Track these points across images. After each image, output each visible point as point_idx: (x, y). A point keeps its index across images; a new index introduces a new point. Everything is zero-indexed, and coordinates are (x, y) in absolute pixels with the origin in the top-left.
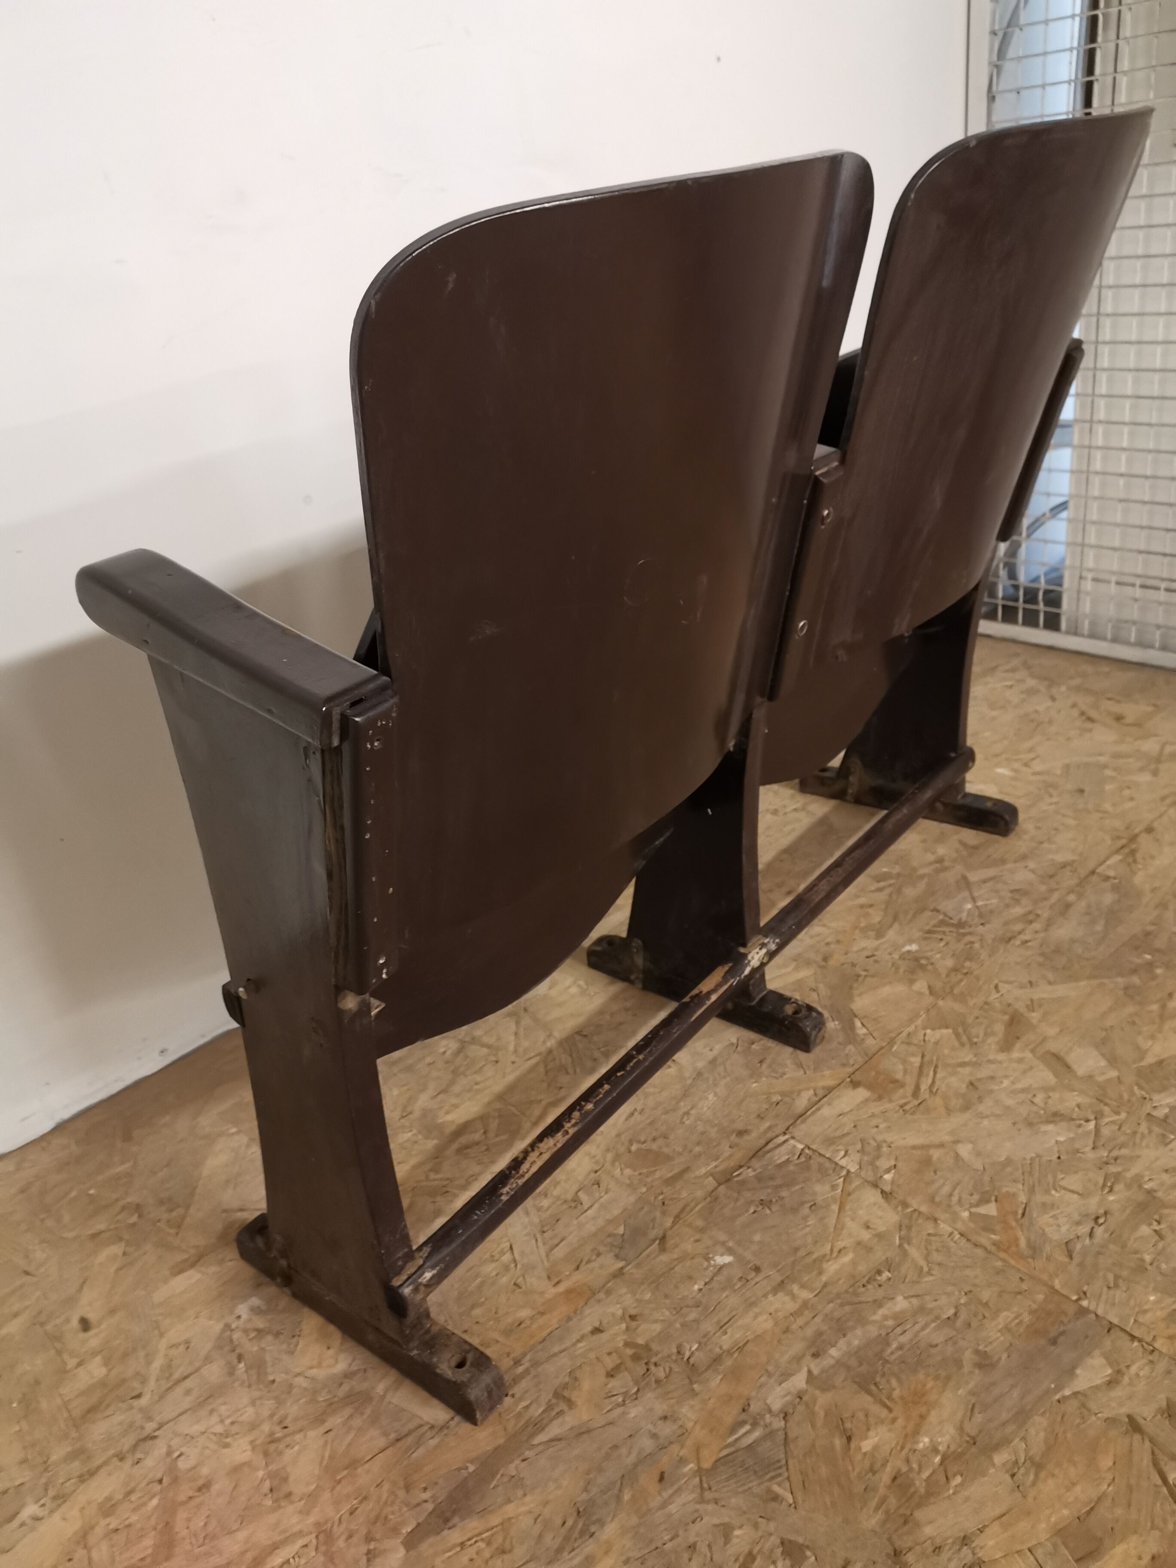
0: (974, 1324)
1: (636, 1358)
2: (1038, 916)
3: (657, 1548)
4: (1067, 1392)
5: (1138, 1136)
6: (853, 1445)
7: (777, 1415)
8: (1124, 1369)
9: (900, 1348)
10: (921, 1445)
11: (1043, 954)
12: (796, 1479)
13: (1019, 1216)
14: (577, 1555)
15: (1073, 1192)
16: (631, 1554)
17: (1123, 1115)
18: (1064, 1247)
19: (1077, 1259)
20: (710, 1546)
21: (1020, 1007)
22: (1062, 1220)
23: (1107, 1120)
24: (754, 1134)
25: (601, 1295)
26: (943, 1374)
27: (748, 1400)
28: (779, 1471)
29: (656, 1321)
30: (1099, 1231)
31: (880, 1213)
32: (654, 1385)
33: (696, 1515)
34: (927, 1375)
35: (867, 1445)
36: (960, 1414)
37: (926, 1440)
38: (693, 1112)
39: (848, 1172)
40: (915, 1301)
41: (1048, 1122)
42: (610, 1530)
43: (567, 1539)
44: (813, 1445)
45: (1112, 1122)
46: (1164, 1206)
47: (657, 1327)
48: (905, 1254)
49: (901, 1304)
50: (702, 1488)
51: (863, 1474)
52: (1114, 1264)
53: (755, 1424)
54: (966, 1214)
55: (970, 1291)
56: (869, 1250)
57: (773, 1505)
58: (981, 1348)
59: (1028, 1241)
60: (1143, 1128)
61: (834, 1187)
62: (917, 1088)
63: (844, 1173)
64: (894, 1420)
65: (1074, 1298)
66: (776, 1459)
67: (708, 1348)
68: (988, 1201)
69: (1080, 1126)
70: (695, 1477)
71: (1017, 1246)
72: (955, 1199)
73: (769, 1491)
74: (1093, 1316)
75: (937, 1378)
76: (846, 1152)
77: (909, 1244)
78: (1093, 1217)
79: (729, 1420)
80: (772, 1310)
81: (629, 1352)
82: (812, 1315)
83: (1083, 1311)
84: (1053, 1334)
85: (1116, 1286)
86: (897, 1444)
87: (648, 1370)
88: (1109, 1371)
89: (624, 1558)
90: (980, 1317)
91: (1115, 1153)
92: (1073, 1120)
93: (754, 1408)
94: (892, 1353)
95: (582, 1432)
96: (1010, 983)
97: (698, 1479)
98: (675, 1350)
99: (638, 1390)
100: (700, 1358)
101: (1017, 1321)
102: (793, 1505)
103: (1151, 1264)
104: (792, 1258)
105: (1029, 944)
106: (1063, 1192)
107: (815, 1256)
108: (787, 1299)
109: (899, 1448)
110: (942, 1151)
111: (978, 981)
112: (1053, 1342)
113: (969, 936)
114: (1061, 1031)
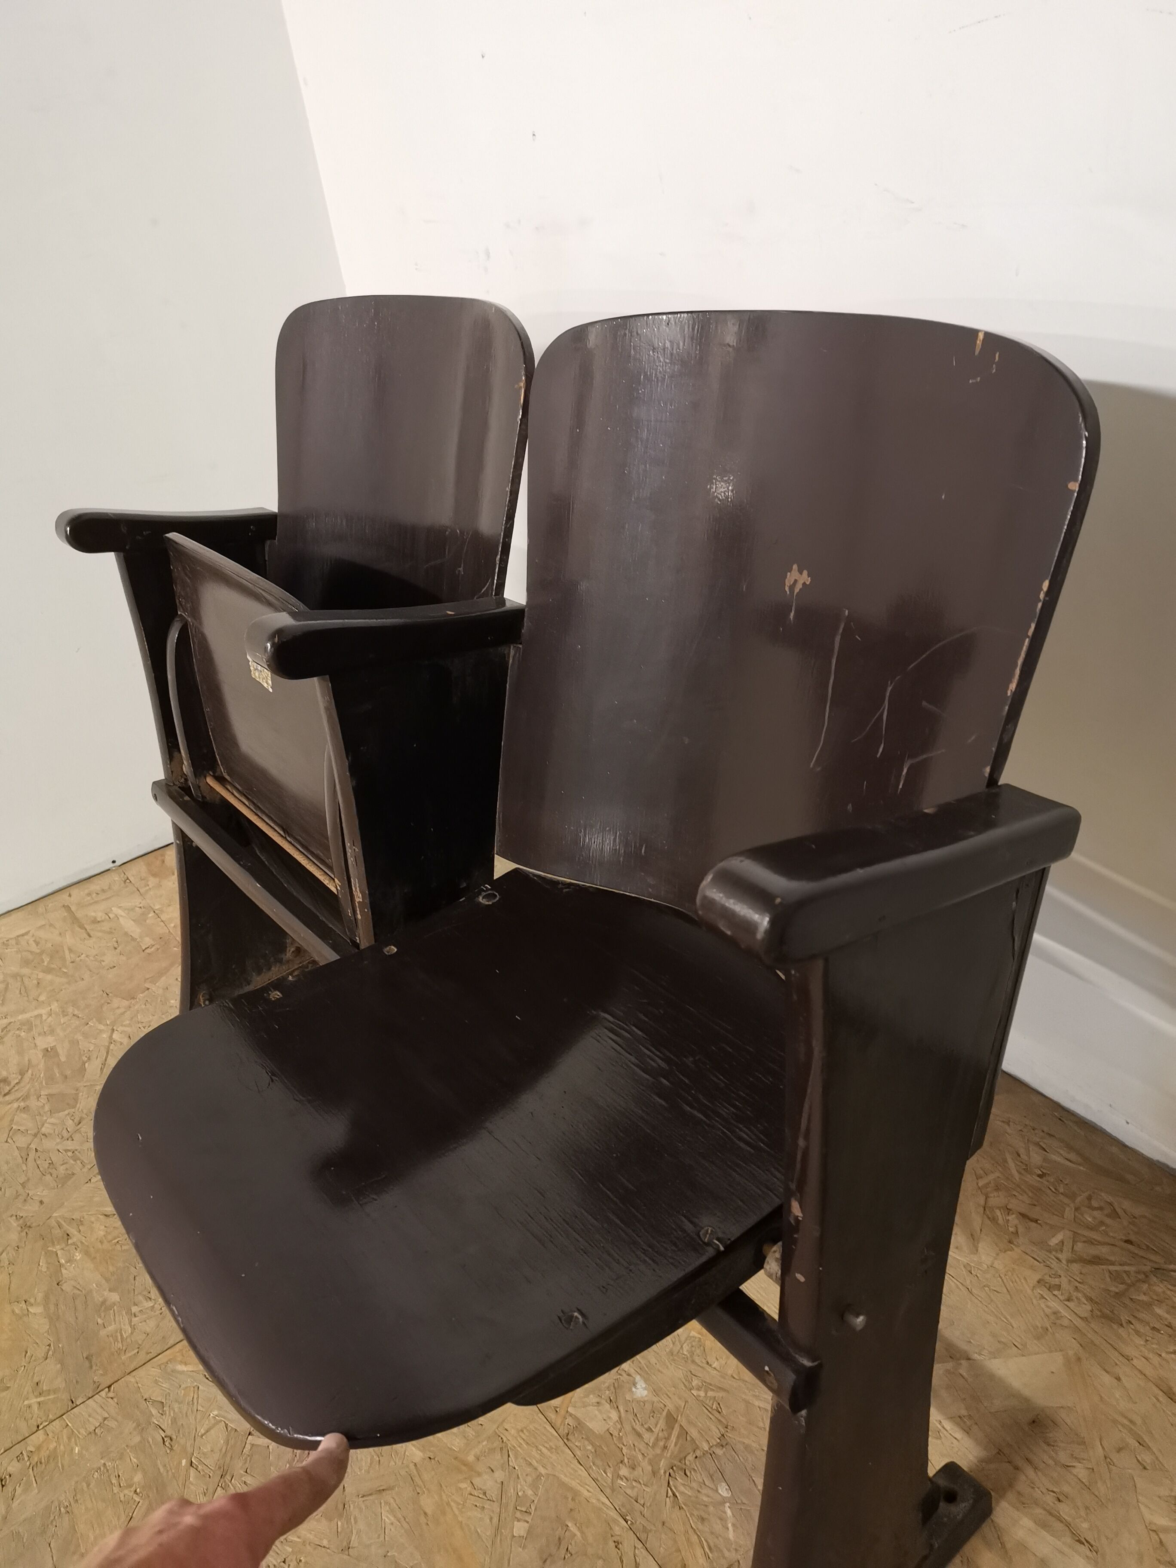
18: (159, 1399)
19: (143, 1404)
22: (185, 1408)
30: (158, 1435)
71: (181, 1362)
78: (174, 1437)
84: (94, 1360)
101: (119, 1337)
103: (105, 1464)
111: (550, 1449)
112: (88, 1358)
113: (649, 1468)
114: (425, 1514)
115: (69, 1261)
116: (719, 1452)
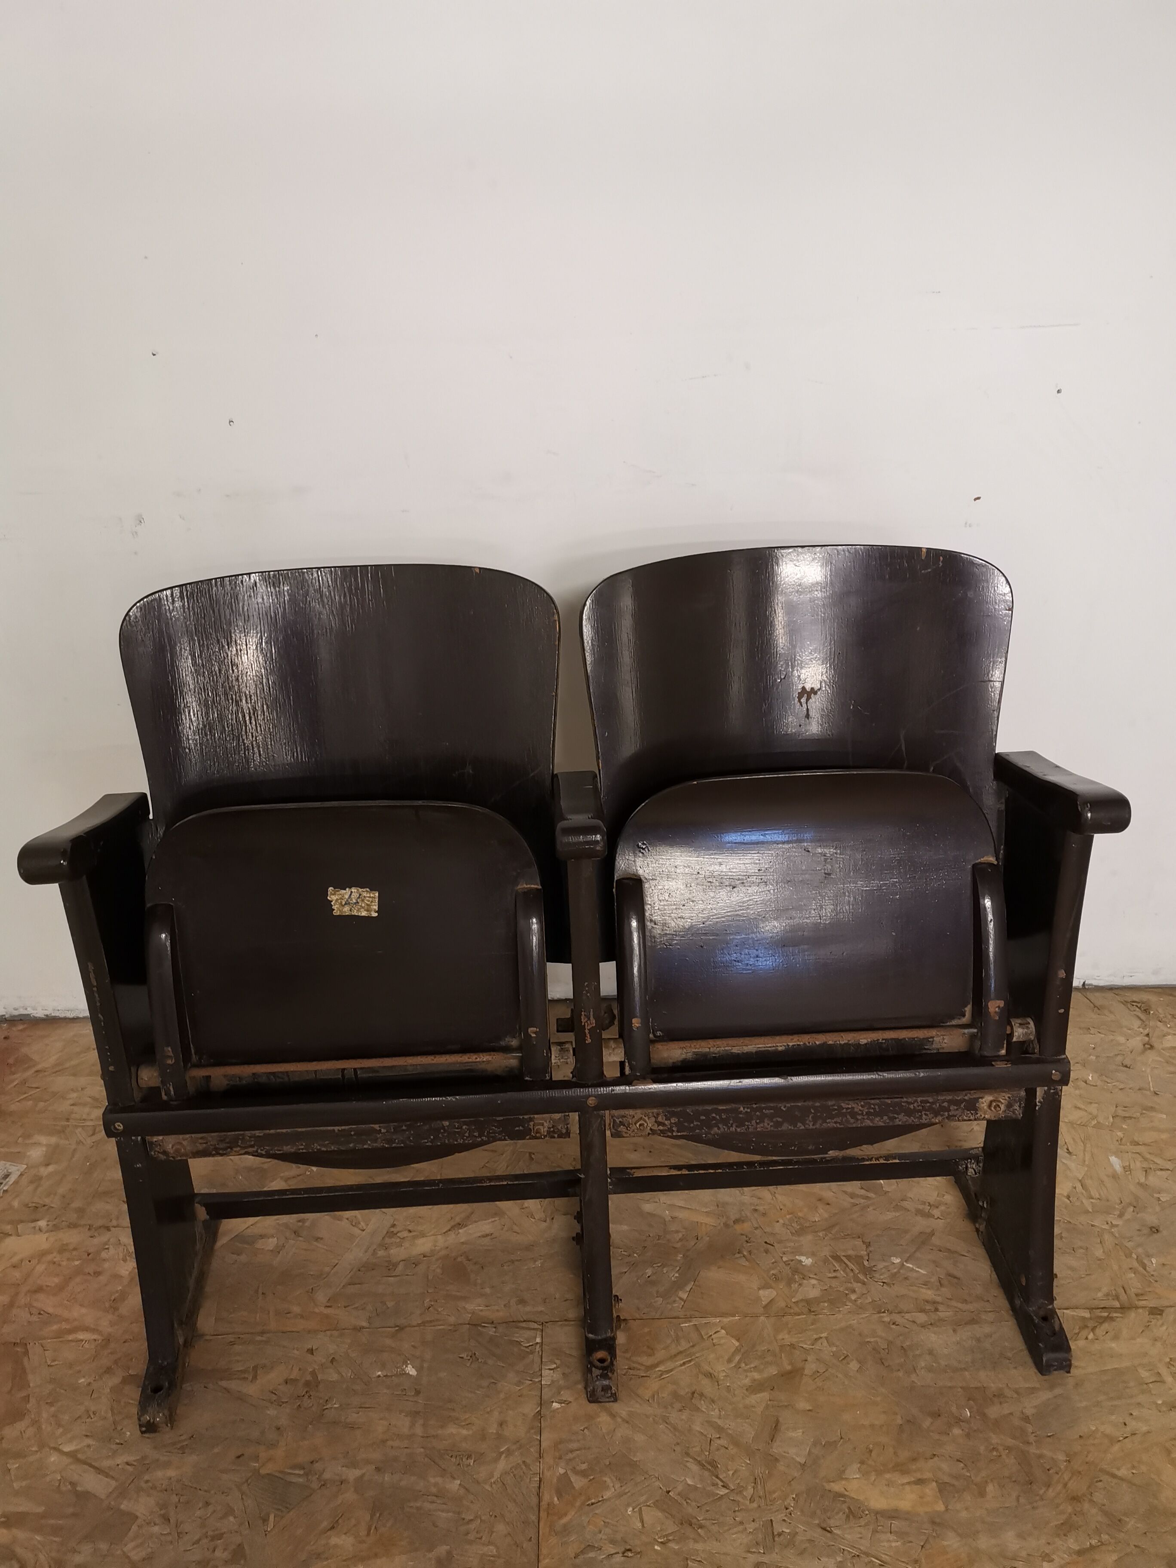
0: (471, 1537)
1: (307, 1384)
2: (937, 1310)
5: (741, 1528)
6: (329, 1533)
7: (320, 1481)
9: (418, 1508)
11: (890, 1343)
12: (284, 1521)
13: (590, 1502)
15: (642, 1521)
16: (184, 1479)
17: (755, 1505)
18: (583, 1546)
19: (579, 1560)
21: (811, 1368)
22: (608, 1530)
23: (739, 1498)
24: (528, 1309)
25: (336, 1333)
26: (417, 1544)
27: (320, 1459)
28: (284, 1509)
29: (339, 1373)
30: (617, 1559)
31: (519, 1423)
32: (295, 1407)
33: (228, 1491)
34: (409, 1537)
35: (334, 1540)
38: (516, 1263)
39: (541, 1381)
40: (462, 1491)
41: (700, 1463)
42: (191, 1459)
43: (174, 1444)
44: (313, 1514)
45: (739, 1502)
47: (335, 1377)
48: (497, 1460)
49: (454, 1485)
50: (247, 1481)
51: (313, 1553)
53: (306, 1474)
54: (562, 1471)
55: (496, 1516)
56: (483, 1438)
57: (260, 1522)
58: (455, 1552)
59: (571, 1522)
60: (751, 1527)
61: (519, 1383)
62: (657, 1365)
64: (362, 1542)
66: (291, 1502)
67: (341, 1413)
68: (586, 1476)
69: (715, 1485)
71: (560, 1518)
72: (570, 1456)
73: (268, 1513)
75: (411, 1543)
76: (557, 1367)
77: (506, 1457)
78: (628, 1547)
79: (299, 1461)
80: (393, 1423)
81: (309, 1378)
82: (407, 1446)
86: (347, 1555)
87: (303, 1396)
89: (180, 1477)
90: (479, 1536)
91: (708, 1523)
92: (717, 1477)
93: (318, 1466)
94: (411, 1507)
95: (241, 1398)
96: (831, 1344)
97: (251, 1474)
98: (326, 1398)
99: (287, 1402)
100: (331, 1414)
101: (492, 1558)
102: (266, 1532)
104: (441, 1404)
105: (894, 1326)
106: (637, 1515)
107: (453, 1414)
108: (408, 1424)
109: (344, 1558)
111: (812, 1324)
113: (859, 1284)
114: (809, 1410)
116: (871, 1249)
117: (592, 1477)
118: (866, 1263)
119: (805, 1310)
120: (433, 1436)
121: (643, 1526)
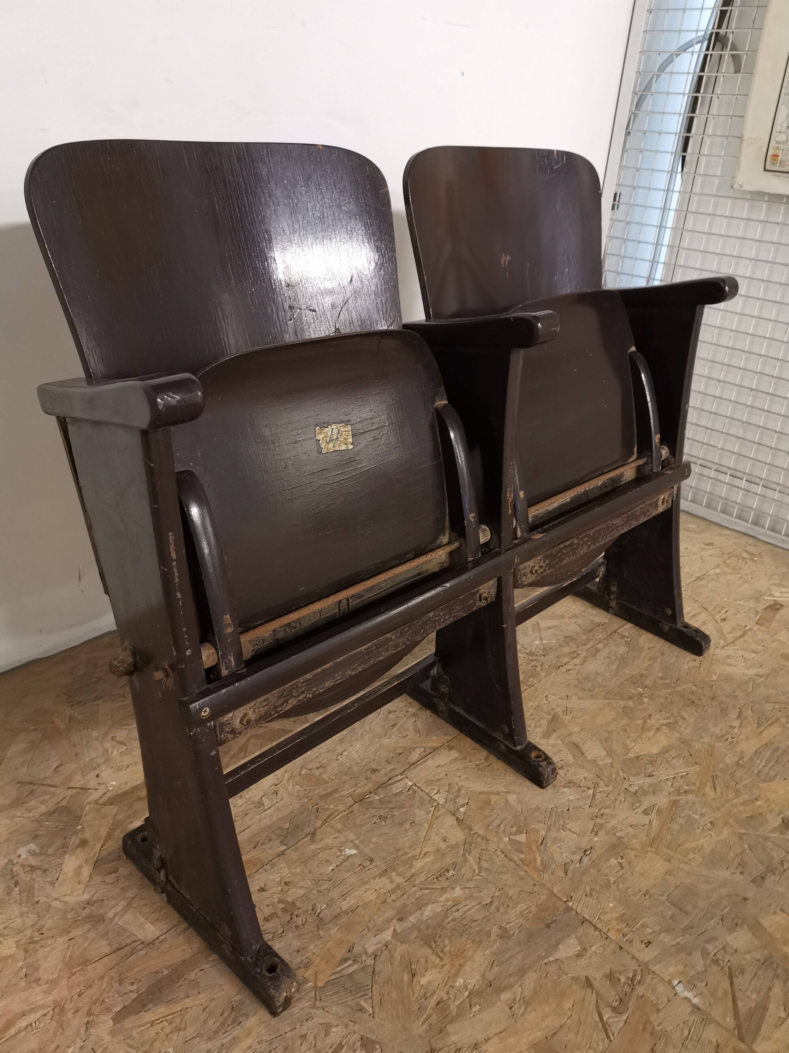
0: (502, 910)
1: (284, 910)
2: (578, 655)
3: (281, 1035)
4: (551, 959)
5: (618, 802)
6: (415, 980)
7: (370, 956)
8: (588, 948)
9: (454, 920)
10: (458, 984)
11: (577, 679)
12: (377, 998)
13: (539, 844)
14: (228, 1035)
15: (574, 833)
16: (264, 1038)
17: (611, 788)
18: (563, 867)
19: (570, 875)
20: (315, 1037)
21: (559, 711)
22: (564, 850)
23: (601, 790)
24: (383, 772)
25: (268, 867)
26: (478, 940)
27: (353, 944)
28: (367, 992)
29: (301, 888)
30: (586, 859)
31: (454, 833)
32: (294, 930)
33: (309, 1016)
34: (468, 939)
35: (424, 981)
36: (484, 967)
37: (461, 981)
39: (438, 803)
40: (467, 891)
41: (565, 786)
43: (223, 1024)
44: (390, 978)
45: (603, 791)
46: (627, 848)
47: (301, 892)
48: (466, 860)
49: (458, 892)
50: (316, 998)
51: (419, 999)
52: (592, 881)
53: (355, 961)
54: (507, 839)
55: (502, 888)
56: (444, 855)
57: (359, 1014)
58: (503, 925)
59: (542, 860)
60: (621, 797)
61: (427, 813)
63: (436, 804)
64: (443, 966)
65: (565, 900)
66: (366, 984)
67: (333, 908)
68: (522, 833)
69: (584, 791)
70: (312, 991)
71: (535, 863)
73: (358, 1004)
74: (574, 913)
75: (474, 941)
76: (439, 790)
77: (469, 854)
78: (584, 850)
79: (339, 957)
80: (377, 888)
81: (281, 906)
82: (402, 894)
83: (570, 909)
84: (549, 921)
85: (591, 895)
86: (443, 982)
87: (291, 919)
88: (579, 948)
89: (259, 1040)
90: (506, 906)
91: (602, 812)
92: (581, 787)
93: (357, 949)
94: (448, 923)
96: (555, 695)
97: (313, 993)
98: (311, 908)
99: (283, 931)
100: (327, 914)
101: (527, 911)
102: (372, 1015)
103: (614, 884)
104: (394, 856)
105: (570, 672)
106: (568, 832)
107: (409, 856)
108: (388, 881)
109: (443, 984)
110: (497, 797)
112: (548, 926)
114: (581, 730)
115: (466, 987)
117: (525, 831)
118: (526, 651)
119: (527, 687)
120: (411, 876)
121: (576, 834)
